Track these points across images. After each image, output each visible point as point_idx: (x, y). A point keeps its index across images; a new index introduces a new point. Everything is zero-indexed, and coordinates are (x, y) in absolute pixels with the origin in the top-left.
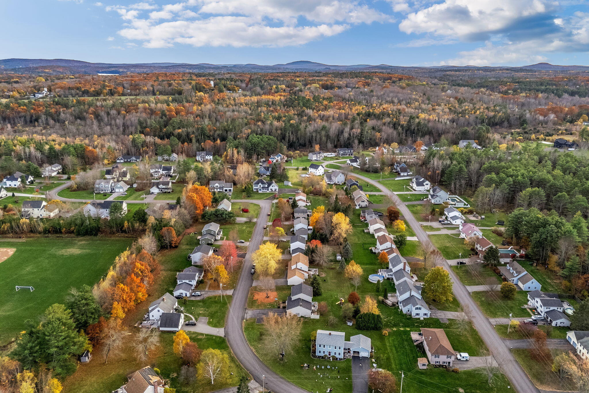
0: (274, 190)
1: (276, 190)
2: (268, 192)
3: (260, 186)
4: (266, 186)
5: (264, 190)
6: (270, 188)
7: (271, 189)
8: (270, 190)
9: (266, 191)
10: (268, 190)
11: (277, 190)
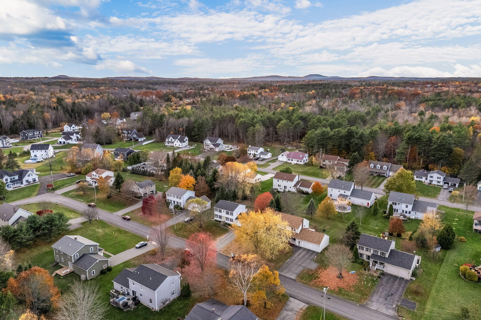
0: (32, 181)
1: (34, 180)
2: (23, 186)
3: (7, 180)
4: (17, 177)
5: (16, 185)
6: (24, 180)
7: (27, 181)
8: (25, 183)
9: (19, 185)
10: (22, 183)
11: (37, 180)
